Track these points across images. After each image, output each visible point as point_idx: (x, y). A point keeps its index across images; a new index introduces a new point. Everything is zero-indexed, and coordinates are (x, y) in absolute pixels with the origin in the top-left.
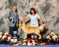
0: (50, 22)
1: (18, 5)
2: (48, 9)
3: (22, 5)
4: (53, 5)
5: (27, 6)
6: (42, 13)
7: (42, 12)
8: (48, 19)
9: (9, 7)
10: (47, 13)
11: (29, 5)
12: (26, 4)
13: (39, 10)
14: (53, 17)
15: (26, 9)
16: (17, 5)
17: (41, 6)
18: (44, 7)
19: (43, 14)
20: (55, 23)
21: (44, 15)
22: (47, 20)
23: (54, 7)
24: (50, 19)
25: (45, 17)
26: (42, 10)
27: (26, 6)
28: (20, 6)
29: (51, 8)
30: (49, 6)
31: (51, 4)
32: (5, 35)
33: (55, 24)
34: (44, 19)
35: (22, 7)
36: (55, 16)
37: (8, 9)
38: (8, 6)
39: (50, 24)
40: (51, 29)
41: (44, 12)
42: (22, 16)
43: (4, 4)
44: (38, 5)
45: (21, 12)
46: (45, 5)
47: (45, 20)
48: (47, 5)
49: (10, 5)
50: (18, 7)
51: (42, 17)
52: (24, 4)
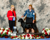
0: (44, 19)
2: (43, 8)
3: (21, 5)
4: (47, 5)
5: (25, 6)
6: (38, 12)
7: (38, 10)
9: (10, 7)
11: (27, 5)
12: (24, 4)
13: (36, 9)
14: (47, 15)
15: (24, 8)
16: (17, 5)
17: (37, 6)
18: (39, 7)
19: (39, 12)
21: (40, 13)
22: (42, 18)
23: (48, 7)
24: (44, 17)
25: (40, 15)
26: (38, 9)
27: (24, 6)
28: (19, 6)
29: (45, 7)
30: (44, 5)
31: (45, 4)
32: (6, 30)
35: (21, 7)
36: (49, 14)
37: (9, 8)
38: (9, 6)
39: (45, 21)
41: (39, 11)
42: (21, 14)
43: (6, 4)
44: (35, 5)
45: (20, 11)
46: (40, 5)
47: (40, 18)
48: (42, 5)
49: (10, 5)
50: (17, 6)
51: (38, 15)
52: (23, 4)
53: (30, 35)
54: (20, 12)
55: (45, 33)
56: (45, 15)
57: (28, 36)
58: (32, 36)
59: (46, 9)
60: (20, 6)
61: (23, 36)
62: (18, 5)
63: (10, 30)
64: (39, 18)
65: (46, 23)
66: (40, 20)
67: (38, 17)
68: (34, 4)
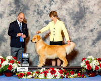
0: (85, 39)
1: (31, 9)
2: (83, 16)
4: (91, 9)
5: (47, 11)
6: (73, 23)
7: (72, 21)
8: (83, 34)
9: (15, 13)
10: (81, 23)
11: (50, 9)
12: (44, 8)
13: (68, 18)
14: (92, 31)
15: (44, 15)
17: (71, 11)
19: (75, 25)
20: (94, 41)
21: (77, 26)
22: (81, 36)
23: (92, 13)
24: (86, 34)
25: (77, 31)
26: (73, 18)
27: (45, 11)
28: (35, 11)
29: (88, 14)
30: (85, 10)
31: (87, 8)
32: (7, 60)
33: (94, 43)
34: (76, 33)
35: (38, 13)
36: (94, 29)
38: (13, 11)
40: (88, 51)
41: (75, 21)
42: (38, 28)
43: (7, 8)
44: (66, 10)
45: (37, 21)
46: (77, 9)
47: (77, 35)
48: (81, 9)
49: (16, 9)
50: (31, 12)
51: (73, 31)
52: (42, 8)
53: (57, 70)
54: (35, 24)
55: (86, 67)
56: (87, 29)
57: (53, 72)
58: (61, 72)
59: (90, 17)
60: (37, 11)
61: (42, 73)
62: (33, 10)
63: (15, 60)
64: (75, 35)
65: (89, 46)
66: (76, 40)
67: (73, 34)
68: (65, 7)
